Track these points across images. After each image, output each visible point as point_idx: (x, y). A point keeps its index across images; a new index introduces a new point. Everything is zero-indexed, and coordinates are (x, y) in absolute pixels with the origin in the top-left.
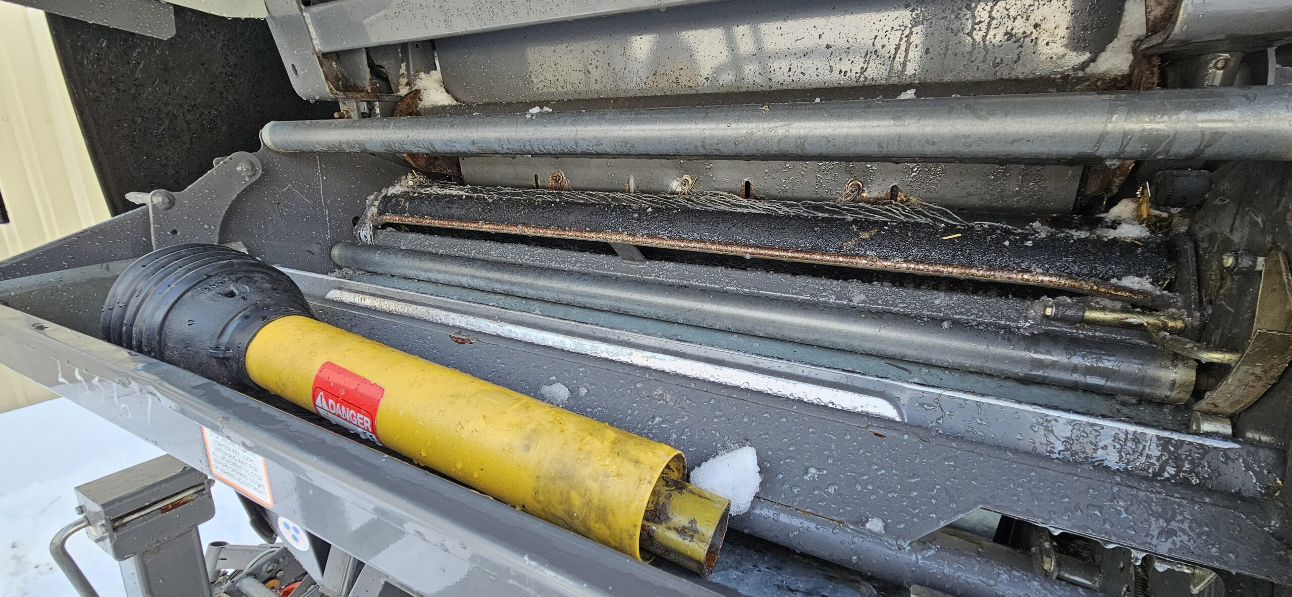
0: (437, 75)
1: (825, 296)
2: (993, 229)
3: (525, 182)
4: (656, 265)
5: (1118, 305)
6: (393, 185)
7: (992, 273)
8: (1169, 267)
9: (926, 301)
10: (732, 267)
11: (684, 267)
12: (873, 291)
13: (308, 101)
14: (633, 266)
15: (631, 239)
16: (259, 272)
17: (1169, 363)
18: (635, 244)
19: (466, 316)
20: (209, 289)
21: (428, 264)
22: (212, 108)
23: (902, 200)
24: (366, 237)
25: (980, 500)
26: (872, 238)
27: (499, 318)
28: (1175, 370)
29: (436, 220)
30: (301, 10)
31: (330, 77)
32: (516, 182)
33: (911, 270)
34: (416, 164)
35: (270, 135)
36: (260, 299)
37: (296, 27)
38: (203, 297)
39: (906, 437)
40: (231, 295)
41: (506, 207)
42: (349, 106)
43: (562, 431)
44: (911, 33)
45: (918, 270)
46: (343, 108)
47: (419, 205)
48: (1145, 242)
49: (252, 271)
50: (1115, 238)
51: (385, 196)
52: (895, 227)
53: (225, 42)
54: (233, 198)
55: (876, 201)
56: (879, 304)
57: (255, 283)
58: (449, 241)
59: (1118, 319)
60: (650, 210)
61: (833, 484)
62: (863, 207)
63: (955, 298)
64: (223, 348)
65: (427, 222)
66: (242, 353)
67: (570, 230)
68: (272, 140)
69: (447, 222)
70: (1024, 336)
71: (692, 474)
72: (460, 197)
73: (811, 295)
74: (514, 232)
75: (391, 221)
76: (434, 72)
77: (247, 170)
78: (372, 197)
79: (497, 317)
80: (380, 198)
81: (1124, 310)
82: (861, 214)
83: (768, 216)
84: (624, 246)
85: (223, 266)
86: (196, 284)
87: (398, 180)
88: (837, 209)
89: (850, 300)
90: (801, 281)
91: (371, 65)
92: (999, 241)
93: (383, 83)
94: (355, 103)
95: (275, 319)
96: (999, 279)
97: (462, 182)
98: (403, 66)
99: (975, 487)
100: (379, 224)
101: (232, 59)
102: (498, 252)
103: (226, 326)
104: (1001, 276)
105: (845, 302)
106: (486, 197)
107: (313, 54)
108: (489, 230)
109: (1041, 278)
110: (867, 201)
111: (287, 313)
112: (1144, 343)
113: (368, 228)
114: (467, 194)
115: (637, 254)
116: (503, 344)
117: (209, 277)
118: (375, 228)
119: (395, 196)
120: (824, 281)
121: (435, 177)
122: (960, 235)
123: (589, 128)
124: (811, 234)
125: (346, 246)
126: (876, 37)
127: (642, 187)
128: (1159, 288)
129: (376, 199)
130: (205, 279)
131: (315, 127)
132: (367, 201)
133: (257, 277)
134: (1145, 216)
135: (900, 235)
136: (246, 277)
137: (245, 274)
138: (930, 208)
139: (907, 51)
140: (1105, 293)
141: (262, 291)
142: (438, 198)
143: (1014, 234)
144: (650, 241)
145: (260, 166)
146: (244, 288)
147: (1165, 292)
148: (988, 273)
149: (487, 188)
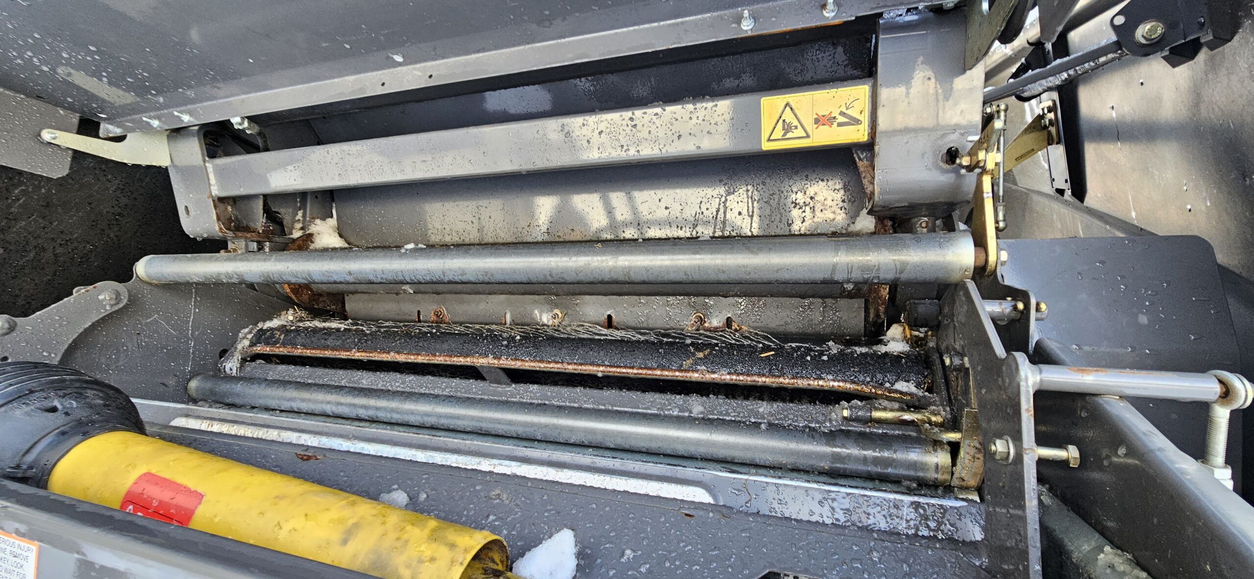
0: (333, 222)
1: (669, 410)
2: (799, 348)
3: (408, 318)
4: (522, 387)
5: (896, 405)
6: (271, 319)
7: (796, 381)
8: (926, 374)
9: (752, 410)
10: (590, 387)
11: (547, 388)
12: (709, 403)
13: (195, 239)
14: (500, 388)
15: (496, 362)
16: (92, 389)
17: (931, 449)
18: (500, 366)
19: (318, 436)
20: (28, 404)
21: (291, 393)
22: (89, 243)
23: (736, 329)
24: (231, 370)
25: (768, 565)
26: (705, 357)
27: (353, 436)
28: (936, 454)
29: (308, 349)
30: (204, 161)
31: (222, 219)
32: (397, 317)
33: (734, 381)
34: (299, 300)
35: (145, 267)
36: (86, 415)
37: (194, 175)
38: (18, 412)
39: (711, 515)
40: (54, 410)
41: (383, 337)
42: (238, 244)
43: (384, 523)
44: (726, 200)
45: (740, 380)
46: (230, 246)
47: (295, 337)
48: (907, 355)
49: (85, 388)
50: (886, 352)
51: (261, 330)
52: (724, 347)
53: (121, 186)
54: (87, 326)
55: (716, 330)
56: (716, 415)
57: (85, 399)
58: (320, 371)
59: (895, 417)
60: (518, 337)
61: (645, 563)
62: (703, 334)
63: (775, 406)
64: (24, 467)
65: (299, 351)
66: (47, 471)
67: (440, 356)
68: (146, 272)
69: (319, 352)
70: (824, 433)
71: (514, 565)
72: (338, 330)
73: (658, 409)
74: (385, 359)
75: (261, 352)
76: (330, 219)
77: (111, 299)
78: (246, 330)
79: (351, 436)
80: (254, 332)
81: (901, 410)
82: (700, 339)
83: (622, 341)
84: (490, 368)
85: (53, 382)
86: (14, 400)
87: (278, 315)
88: (683, 336)
89: (691, 412)
90: (650, 397)
91: (267, 210)
92: (803, 356)
93: (277, 227)
94: (244, 243)
95: (98, 434)
96: (801, 386)
97: (343, 316)
98: (300, 213)
99: (764, 553)
100: (248, 357)
101: (124, 201)
102: (369, 380)
103: (36, 443)
104: (802, 383)
105: (687, 414)
106: (364, 329)
107: (208, 197)
108: (361, 358)
109: (832, 383)
110: (709, 330)
111: (114, 429)
112: (914, 434)
113: (236, 360)
114: (346, 327)
115: (504, 377)
116: (350, 459)
117: (31, 392)
118: (244, 360)
119: (272, 329)
120: (669, 396)
121: (316, 313)
122: (773, 353)
123: (455, 261)
124: (657, 355)
125: (207, 378)
126: (701, 202)
127: (517, 321)
128: (922, 390)
129: (250, 332)
130: (26, 395)
131: (196, 259)
132: (240, 334)
133: (90, 393)
134: (909, 336)
135: (728, 354)
136: (76, 393)
137: (76, 391)
138: (756, 334)
139: (725, 213)
140: (881, 394)
141: (91, 406)
142: (316, 330)
143: (814, 351)
144: (513, 363)
145: (127, 296)
146: (71, 403)
147: (927, 394)
148: (792, 381)
149: (368, 322)
